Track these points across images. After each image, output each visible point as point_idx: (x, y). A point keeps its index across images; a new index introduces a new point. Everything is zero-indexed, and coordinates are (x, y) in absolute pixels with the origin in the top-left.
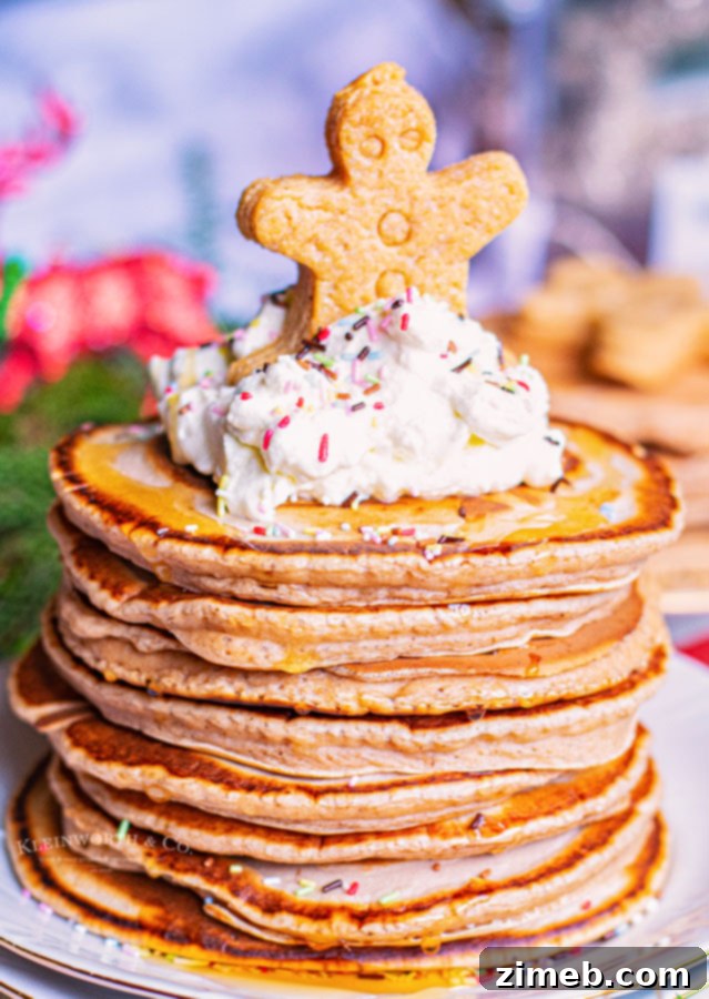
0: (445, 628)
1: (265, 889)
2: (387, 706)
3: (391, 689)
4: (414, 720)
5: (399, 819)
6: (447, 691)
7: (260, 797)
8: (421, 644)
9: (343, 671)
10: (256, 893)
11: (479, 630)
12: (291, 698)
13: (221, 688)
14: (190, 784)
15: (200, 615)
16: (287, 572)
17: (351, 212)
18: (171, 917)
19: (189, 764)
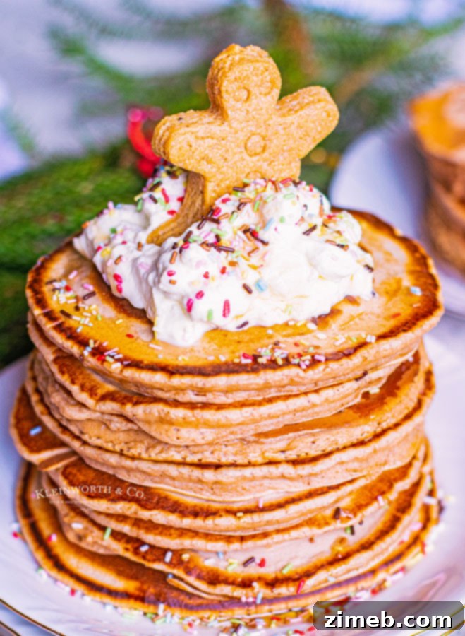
0: (314, 405)
1: (206, 568)
2: (281, 457)
4: (296, 462)
6: (317, 443)
7: (204, 521)
8: (298, 416)
9: (251, 439)
10: (201, 571)
11: (333, 402)
12: (219, 461)
13: (173, 456)
14: (156, 515)
15: (156, 414)
16: (213, 386)
18: (145, 587)
19: (152, 499)
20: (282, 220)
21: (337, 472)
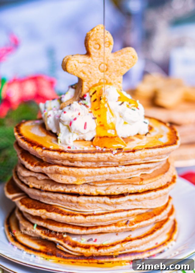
0: (118, 172)
1: (73, 241)
2: (103, 193)
3: (105, 188)
4: (111, 196)
5: (107, 222)
6: (119, 188)
7: (71, 217)
8: (112, 176)
9: (92, 184)
10: (70, 242)
11: (127, 172)
13: (60, 189)
15: (54, 170)
16: (77, 158)
17: (92, 64)
18: (48, 249)
21: (128, 205)
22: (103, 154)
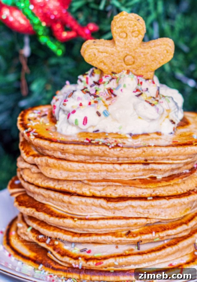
0: (117, 170)
1: (64, 249)
2: (98, 194)
3: (100, 188)
4: (108, 199)
5: (102, 230)
6: (117, 190)
7: (59, 219)
8: (110, 175)
9: (86, 182)
10: (61, 250)
11: (128, 172)
12: (69, 189)
13: (50, 184)
14: (41, 214)
15: (44, 162)
16: (67, 150)
17: (115, 55)
19: (43, 208)
20: (124, 86)
21: (130, 211)
22: (97, 147)
